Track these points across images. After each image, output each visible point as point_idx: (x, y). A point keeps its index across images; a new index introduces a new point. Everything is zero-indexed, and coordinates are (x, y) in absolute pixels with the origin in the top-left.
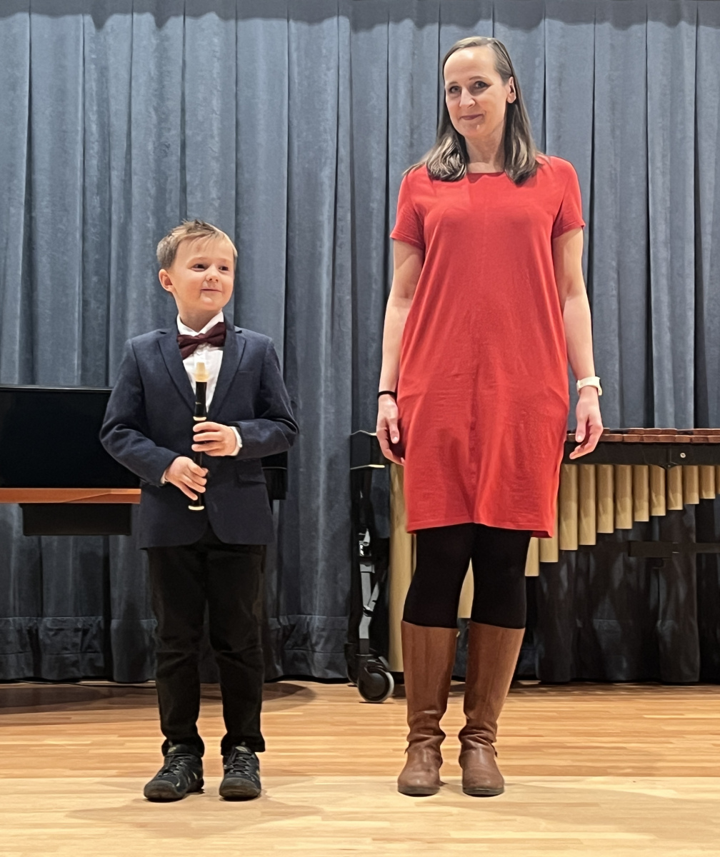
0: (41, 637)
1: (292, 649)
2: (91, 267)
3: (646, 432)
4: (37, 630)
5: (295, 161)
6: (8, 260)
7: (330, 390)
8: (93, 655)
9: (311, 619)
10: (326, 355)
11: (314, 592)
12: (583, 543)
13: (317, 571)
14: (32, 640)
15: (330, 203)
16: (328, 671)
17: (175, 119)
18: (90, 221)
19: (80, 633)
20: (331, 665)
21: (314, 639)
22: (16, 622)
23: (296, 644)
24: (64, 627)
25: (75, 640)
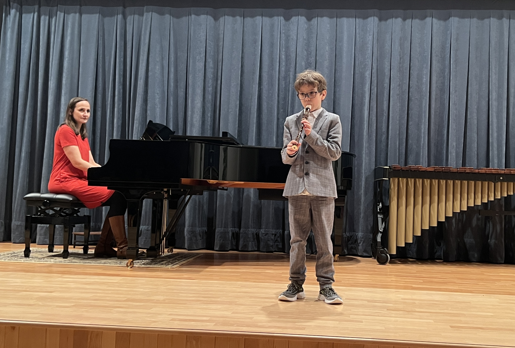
0: (260, 236)
1: (351, 244)
2: (280, 106)
3: (487, 169)
4: (259, 234)
5: (356, 69)
6: (252, 103)
7: (367, 152)
8: (278, 243)
9: (358, 234)
10: (366, 139)
11: (359, 224)
12: (462, 210)
13: (360, 217)
14: (257, 237)
15: (369, 84)
16: (364, 253)
17: (313, 53)
18: (280, 90)
19: (274, 235)
20: (365, 251)
21: (359, 242)
22: (252, 230)
23: (352, 243)
24: (268, 233)
25: (272, 238)
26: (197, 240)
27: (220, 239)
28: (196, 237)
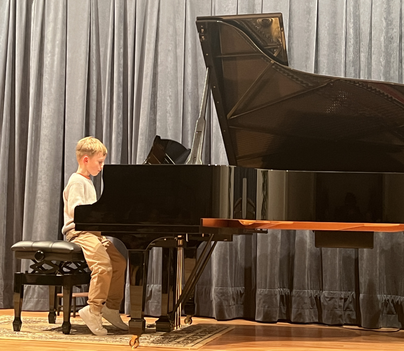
0: (322, 301)
4: (320, 297)
8: (350, 313)
14: (317, 302)
19: (343, 300)
22: (309, 292)
24: (334, 297)
25: (340, 303)
26: (230, 306)
27: (264, 304)
28: (228, 301)
